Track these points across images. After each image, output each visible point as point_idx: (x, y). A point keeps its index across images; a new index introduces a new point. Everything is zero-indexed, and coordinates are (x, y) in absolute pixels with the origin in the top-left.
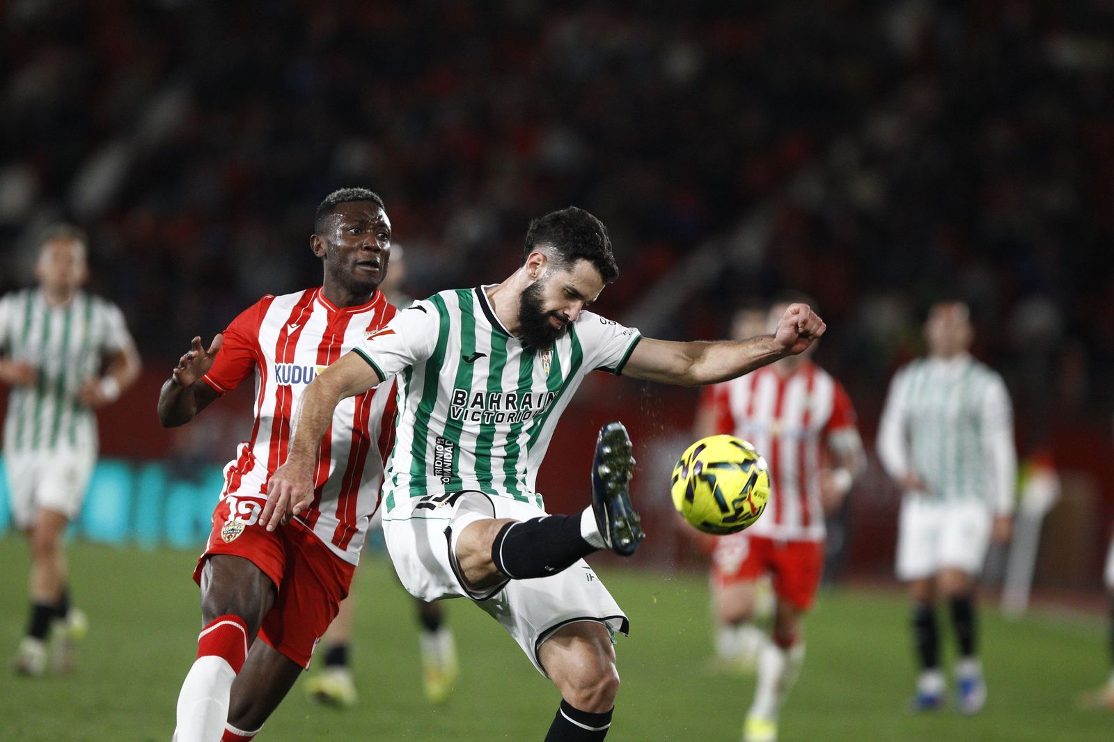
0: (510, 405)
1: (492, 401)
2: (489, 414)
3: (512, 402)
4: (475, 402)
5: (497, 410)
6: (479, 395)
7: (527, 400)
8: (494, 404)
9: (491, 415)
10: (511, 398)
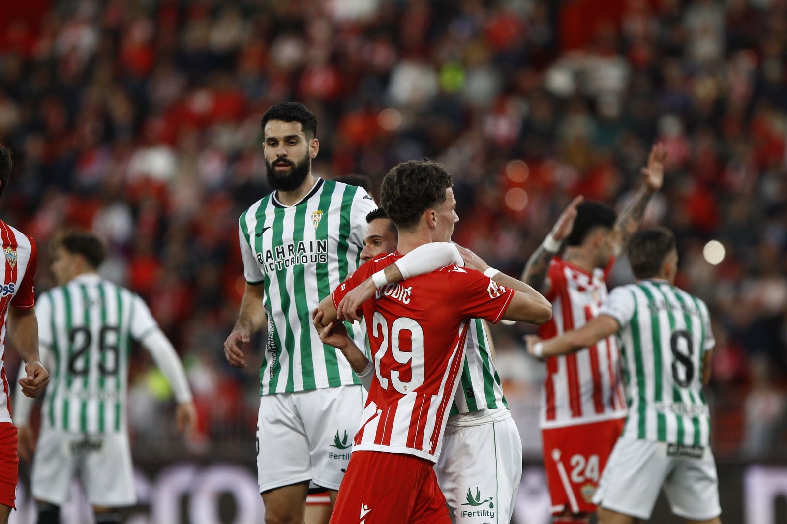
0: (291, 252)
1: (278, 253)
2: (279, 262)
3: (292, 250)
4: (267, 258)
5: (283, 258)
6: (268, 251)
7: (301, 247)
8: (280, 254)
9: (281, 263)
10: (291, 248)
